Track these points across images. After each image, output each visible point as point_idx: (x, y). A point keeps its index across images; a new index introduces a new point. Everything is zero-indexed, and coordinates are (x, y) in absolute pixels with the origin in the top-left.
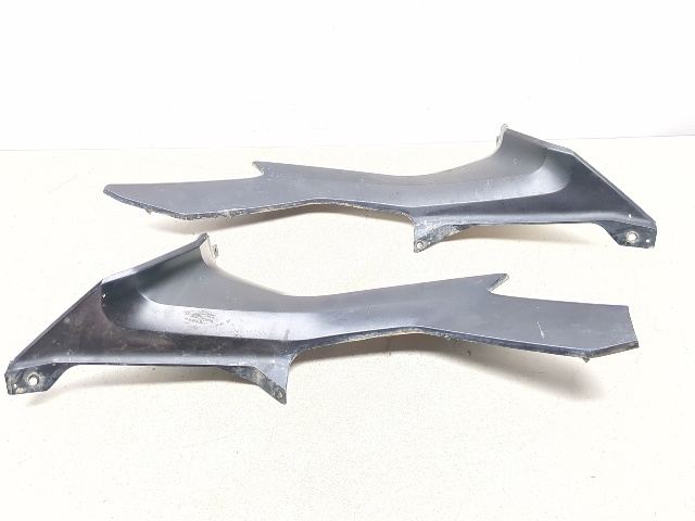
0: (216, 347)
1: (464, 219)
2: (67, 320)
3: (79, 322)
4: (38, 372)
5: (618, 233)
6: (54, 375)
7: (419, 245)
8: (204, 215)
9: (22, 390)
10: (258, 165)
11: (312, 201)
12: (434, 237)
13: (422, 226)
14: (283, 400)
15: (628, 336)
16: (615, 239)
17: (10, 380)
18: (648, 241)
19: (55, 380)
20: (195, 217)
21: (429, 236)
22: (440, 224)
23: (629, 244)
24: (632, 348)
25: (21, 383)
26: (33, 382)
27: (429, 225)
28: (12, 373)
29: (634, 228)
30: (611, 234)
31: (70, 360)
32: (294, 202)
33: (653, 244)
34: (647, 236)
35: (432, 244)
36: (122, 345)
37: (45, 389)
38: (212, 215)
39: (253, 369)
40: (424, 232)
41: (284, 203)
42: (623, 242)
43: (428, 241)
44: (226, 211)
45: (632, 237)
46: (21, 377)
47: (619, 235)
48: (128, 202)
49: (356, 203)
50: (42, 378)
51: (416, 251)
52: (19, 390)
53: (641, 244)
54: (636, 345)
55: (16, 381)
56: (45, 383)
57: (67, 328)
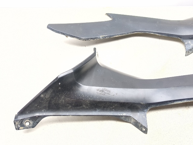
0: (112, 106)
2: (42, 96)
3: (48, 96)
4: (30, 120)
6: (37, 121)
8: (92, 39)
9: (22, 128)
10: (109, 15)
11: (136, 32)
14: (146, 132)
17: (16, 124)
19: (38, 123)
20: (88, 39)
25: (22, 125)
26: (27, 124)
28: (17, 121)
31: (44, 114)
36: (68, 106)
37: (33, 127)
38: (95, 38)
39: (130, 117)
40: (190, 47)
41: (125, 33)
43: (192, 50)
44: (101, 37)
46: (22, 122)
48: (58, 32)
49: (156, 33)
50: (31, 122)
51: (186, 55)
52: (21, 128)
55: (19, 124)
56: (33, 124)
57: (42, 99)
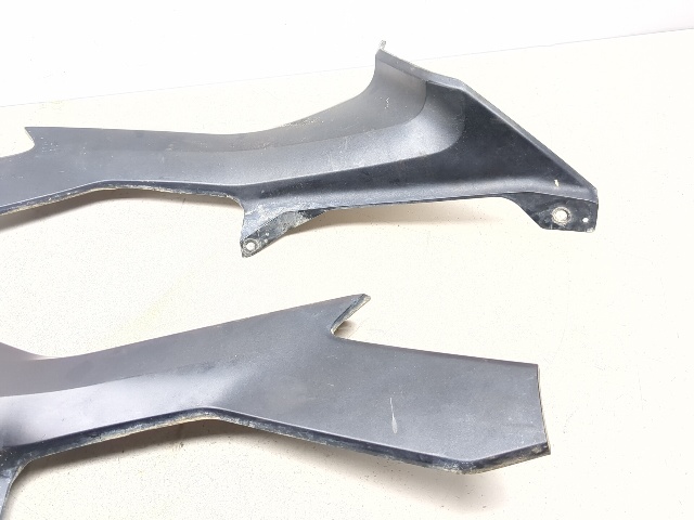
1: (314, 202)
5: (538, 209)
7: (250, 246)
12: (272, 231)
13: (254, 215)
15: (531, 432)
16: (536, 219)
18: (586, 220)
21: (263, 231)
22: (280, 211)
23: (556, 227)
24: (539, 455)
27: (266, 212)
29: (563, 201)
30: (529, 213)
32: (69, 189)
33: (592, 224)
34: (584, 213)
35: (270, 242)
40: (255, 226)
42: (547, 223)
43: (265, 237)
45: (560, 215)
47: (541, 214)
49: (159, 184)
51: (246, 254)
53: (575, 226)
54: (544, 450)
